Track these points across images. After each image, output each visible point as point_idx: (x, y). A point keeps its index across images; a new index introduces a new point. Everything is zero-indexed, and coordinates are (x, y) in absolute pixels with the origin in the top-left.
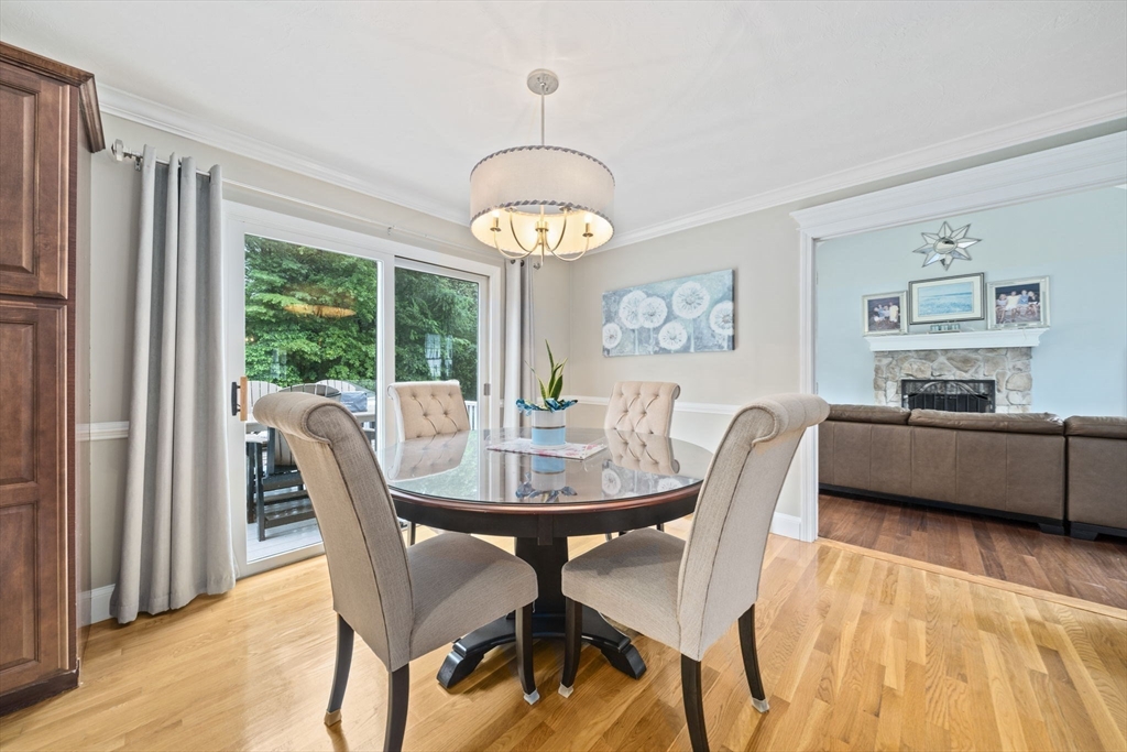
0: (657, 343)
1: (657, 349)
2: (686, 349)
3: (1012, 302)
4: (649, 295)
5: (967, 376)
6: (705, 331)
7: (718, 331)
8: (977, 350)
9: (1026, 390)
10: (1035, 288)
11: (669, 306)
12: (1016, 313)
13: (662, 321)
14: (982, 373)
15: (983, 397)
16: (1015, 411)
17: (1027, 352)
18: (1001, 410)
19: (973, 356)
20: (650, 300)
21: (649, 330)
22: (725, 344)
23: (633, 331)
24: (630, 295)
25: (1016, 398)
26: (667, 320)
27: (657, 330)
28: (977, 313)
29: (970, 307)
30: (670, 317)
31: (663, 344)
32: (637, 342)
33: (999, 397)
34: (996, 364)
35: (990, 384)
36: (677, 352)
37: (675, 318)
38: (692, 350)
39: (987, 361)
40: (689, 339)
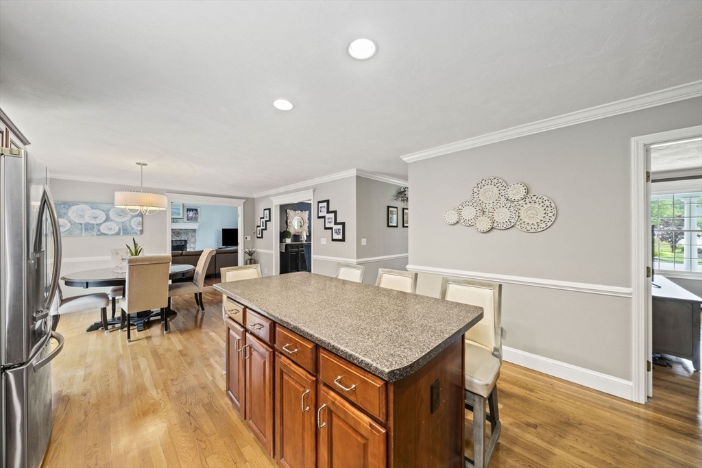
0: (99, 231)
1: (98, 233)
2: (118, 234)
3: (191, 214)
4: (93, 208)
5: (179, 239)
6: (129, 227)
7: (135, 227)
8: (181, 229)
9: (194, 243)
10: (196, 210)
11: (107, 216)
12: (192, 217)
13: (102, 221)
14: (183, 237)
15: (183, 246)
16: (192, 250)
17: (194, 231)
18: (188, 250)
19: (180, 231)
20: (94, 211)
21: (93, 224)
22: (139, 233)
23: (81, 224)
24: (78, 206)
25: (192, 245)
26: (105, 222)
27: (99, 225)
28: (181, 217)
29: (179, 214)
30: (108, 220)
31: (103, 231)
32: (83, 230)
33: (188, 245)
34: (187, 234)
35: (186, 241)
36: (112, 235)
37: (111, 220)
38: (121, 234)
39: (185, 233)
40: (120, 230)
